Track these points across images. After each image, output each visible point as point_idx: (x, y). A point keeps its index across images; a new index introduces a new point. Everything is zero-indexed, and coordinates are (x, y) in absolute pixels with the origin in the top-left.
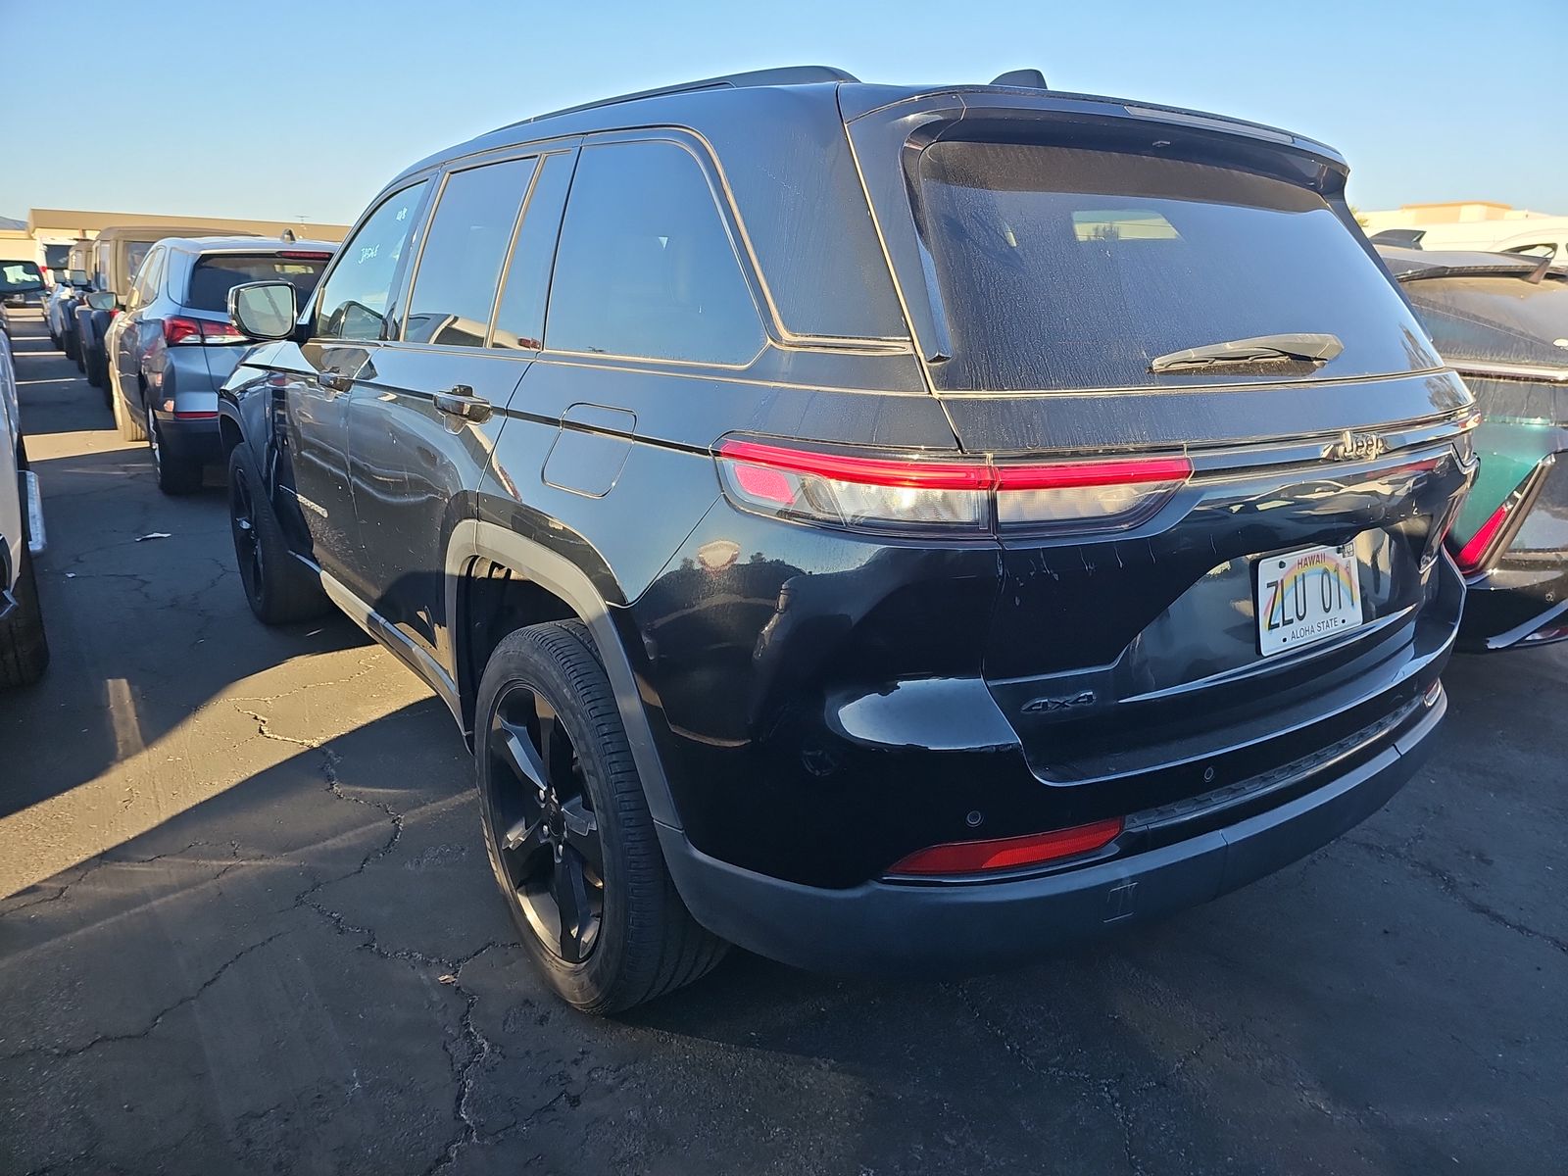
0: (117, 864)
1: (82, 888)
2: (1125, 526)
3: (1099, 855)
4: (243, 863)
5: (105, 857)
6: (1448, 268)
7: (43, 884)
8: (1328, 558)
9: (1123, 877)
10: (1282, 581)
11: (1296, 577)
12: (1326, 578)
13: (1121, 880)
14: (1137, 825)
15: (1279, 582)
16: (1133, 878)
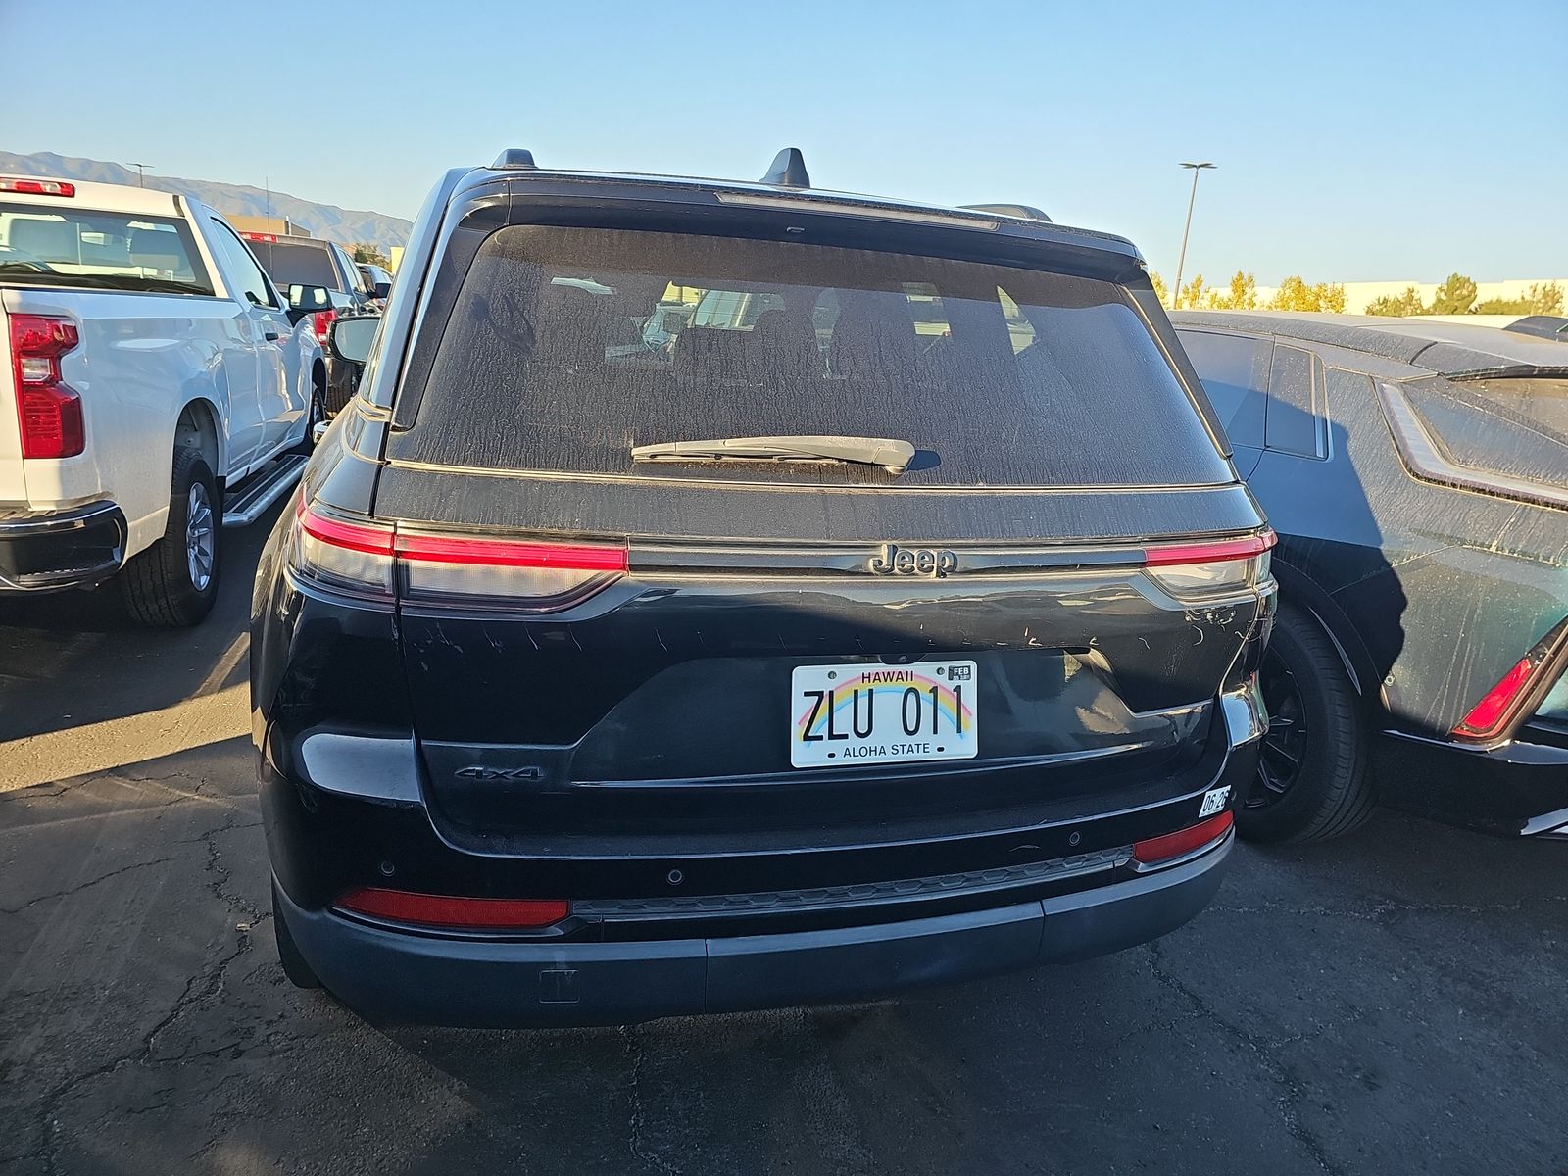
0: (116, 778)
1: (80, 791)
2: (543, 610)
3: (540, 934)
4: (197, 797)
5: (117, 771)
6: (1535, 367)
7: (58, 783)
8: (918, 676)
9: (557, 960)
10: (831, 693)
11: (856, 692)
12: (912, 697)
13: (555, 963)
14: (589, 911)
15: (826, 693)
16: (571, 965)
